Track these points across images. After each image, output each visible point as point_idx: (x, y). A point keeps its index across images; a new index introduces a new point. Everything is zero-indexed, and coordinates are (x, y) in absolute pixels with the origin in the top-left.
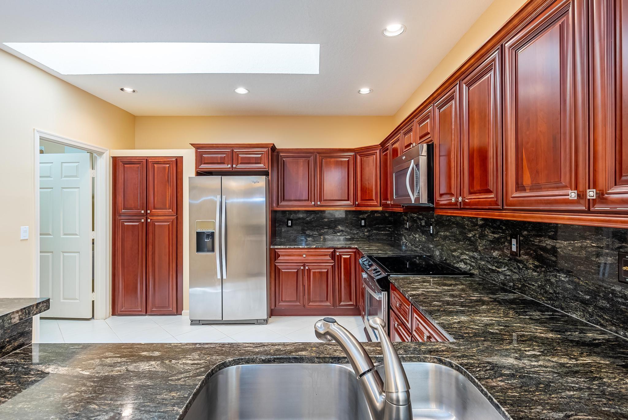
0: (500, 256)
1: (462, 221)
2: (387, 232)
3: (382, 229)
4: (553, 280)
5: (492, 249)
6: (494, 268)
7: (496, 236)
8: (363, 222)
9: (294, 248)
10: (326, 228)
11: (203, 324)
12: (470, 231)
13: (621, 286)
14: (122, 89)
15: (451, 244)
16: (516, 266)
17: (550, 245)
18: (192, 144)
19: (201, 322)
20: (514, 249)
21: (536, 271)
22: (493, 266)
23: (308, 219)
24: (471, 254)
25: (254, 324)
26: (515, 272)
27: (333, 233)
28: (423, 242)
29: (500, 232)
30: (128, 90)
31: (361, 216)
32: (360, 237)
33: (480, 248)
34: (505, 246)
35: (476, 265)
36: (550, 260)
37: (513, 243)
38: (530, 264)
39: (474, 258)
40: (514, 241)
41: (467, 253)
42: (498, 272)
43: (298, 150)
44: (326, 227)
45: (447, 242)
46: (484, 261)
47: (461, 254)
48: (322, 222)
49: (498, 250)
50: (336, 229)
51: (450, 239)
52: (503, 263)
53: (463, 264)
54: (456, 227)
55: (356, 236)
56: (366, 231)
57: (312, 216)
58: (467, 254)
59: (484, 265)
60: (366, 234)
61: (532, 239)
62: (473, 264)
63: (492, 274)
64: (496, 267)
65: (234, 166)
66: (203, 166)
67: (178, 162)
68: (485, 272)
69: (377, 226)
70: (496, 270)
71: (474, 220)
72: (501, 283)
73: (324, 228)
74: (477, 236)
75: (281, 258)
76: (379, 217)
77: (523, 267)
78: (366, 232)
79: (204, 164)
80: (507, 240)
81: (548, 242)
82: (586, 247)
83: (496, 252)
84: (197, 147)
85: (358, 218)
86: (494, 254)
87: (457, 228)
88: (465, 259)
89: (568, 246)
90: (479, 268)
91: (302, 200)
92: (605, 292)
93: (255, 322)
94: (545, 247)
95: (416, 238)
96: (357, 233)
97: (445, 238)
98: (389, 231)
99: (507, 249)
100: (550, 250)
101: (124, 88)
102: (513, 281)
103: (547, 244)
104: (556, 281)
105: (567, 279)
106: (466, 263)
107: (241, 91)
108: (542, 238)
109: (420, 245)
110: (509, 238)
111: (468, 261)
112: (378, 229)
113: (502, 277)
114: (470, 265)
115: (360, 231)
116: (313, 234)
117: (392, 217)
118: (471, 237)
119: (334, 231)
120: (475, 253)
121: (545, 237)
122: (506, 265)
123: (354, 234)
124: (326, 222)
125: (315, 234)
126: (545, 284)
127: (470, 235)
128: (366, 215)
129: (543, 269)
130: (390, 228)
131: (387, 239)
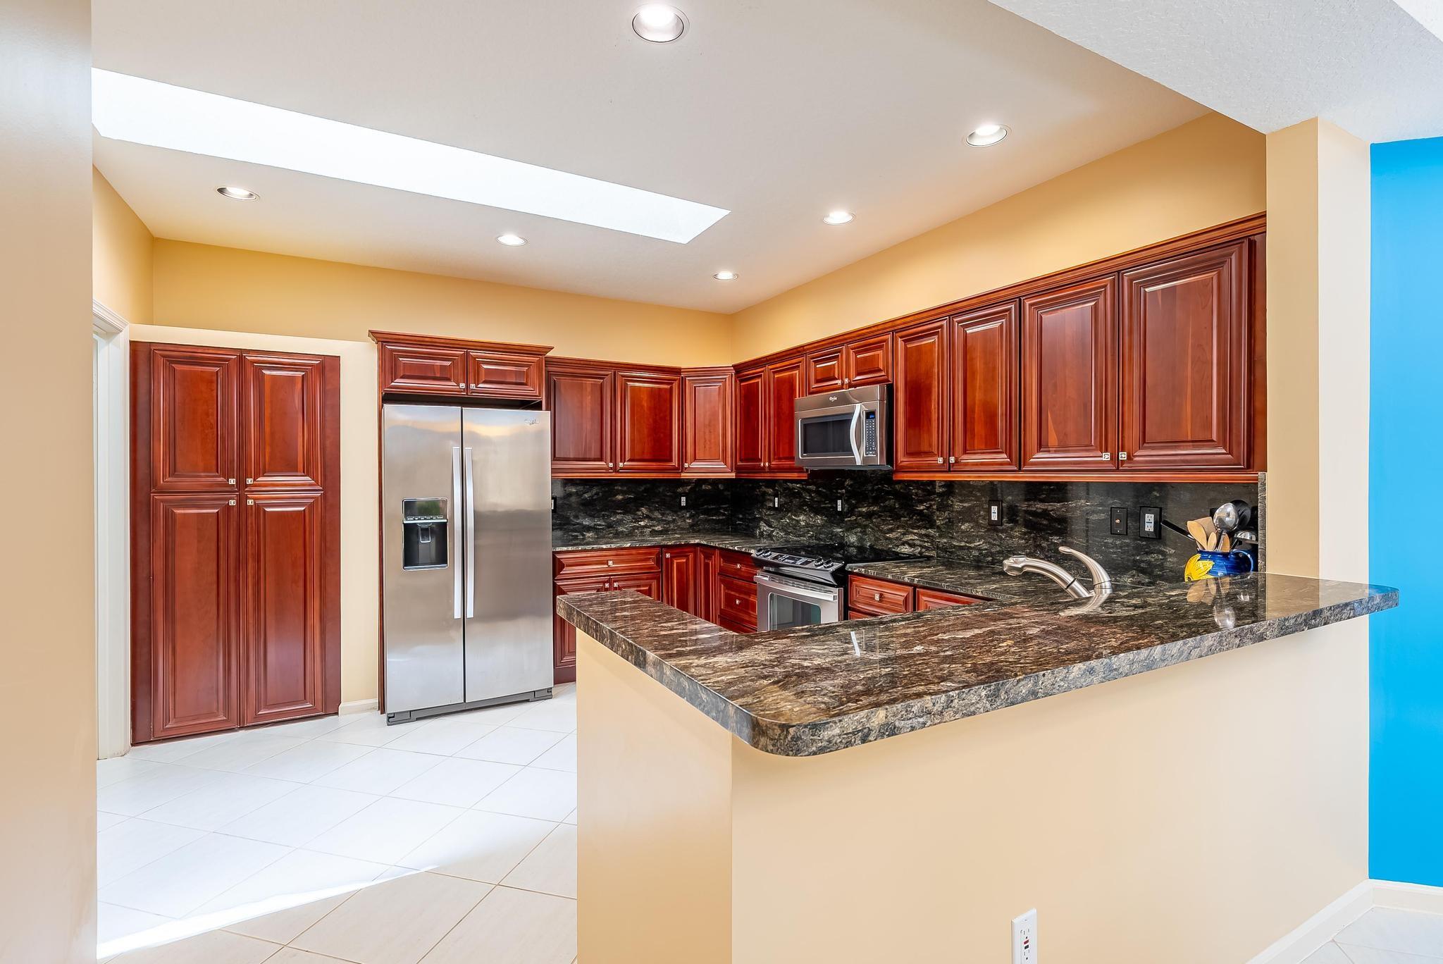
0: (972, 528)
1: (905, 490)
2: (721, 518)
3: (714, 512)
4: (1044, 544)
5: (959, 522)
6: (963, 544)
7: (966, 505)
8: (683, 499)
9: (592, 550)
10: (620, 513)
11: (418, 719)
12: (921, 502)
13: (1113, 537)
14: (221, 191)
15: (884, 522)
16: (996, 537)
17: (1040, 508)
18: (372, 333)
19: (414, 716)
20: (994, 517)
21: (1023, 539)
22: (961, 541)
23: (586, 496)
24: (923, 532)
25: (528, 701)
26: (995, 545)
27: (632, 522)
28: (818, 527)
29: (972, 500)
30: (237, 192)
31: (680, 490)
32: (679, 527)
33: (938, 523)
34: (980, 516)
35: (932, 545)
36: (1041, 524)
37: (992, 511)
38: (1016, 532)
39: (927, 536)
40: (994, 509)
41: (916, 531)
42: (970, 548)
43: (582, 362)
44: (620, 511)
45: (874, 520)
46: (946, 537)
47: (904, 534)
48: (613, 501)
49: (969, 522)
50: (636, 514)
51: (880, 516)
52: (977, 536)
53: (907, 547)
54: (893, 499)
55: (672, 526)
56: (688, 515)
57: (594, 491)
58: (915, 534)
59: (945, 543)
60: (688, 521)
61: (1018, 505)
62: (926, 544)
63: (960, 553)
64: (966, 542)
65: (473, 386)
66: (399, 382)
67: (327, 368)
68: (947, 551)
69: (705, 506)
70: (966, 546)
71: (928, 488)
72: (975, 560)
73: (616, 513)
74: (935, 507)
75: (566, 570)
76: (709, 490)
77: (1006, 537)
78: (688, 518)
79: (402, 378)
80: (983, 508)
81: (1038, 506)
82: (1081, 506)
83: (967, 524)
84: (383, 340)
85: (675, 492)
86: (963, 527)
87: (896, 499)
88: (911, 539)
89: (1061, 508)
90: (938, 548)
91: (589, 460)
92: (1098, 546)
93: (531, 697)
94: (1035, 511)
95: (798, 521)
96: (674, 520)
97: (869, 516)
98: (724, 515)
99: (984, 518)
100: (1040, 513)
101: (228, 188)
102: (992, 554)
103: (1037, 508)
104: (1048, 545)
105: (1060, 540)
106: (911, 545)
107: (511, 239)
108: (1032, 503)
109: (809, 531)
110: (986, 506)
111: (918, 542)
112: (707, 512)
113: (976, 553)
114: (920, 546)
115: (678, 516)
116: (595, 525)
117: (729, 491)
118: (923, 510)
119: (633, 519)
120: (930, 530)
121: (1035, 501)
122: (981, 537)
123: (668, 523)
124: (619, 501)
125: (600, 525)
126: (1035, 551)
127: (922, 508)
128: (689, 487)
129: (1032, 535)
130: (725, 509)
131: (721, 528)
